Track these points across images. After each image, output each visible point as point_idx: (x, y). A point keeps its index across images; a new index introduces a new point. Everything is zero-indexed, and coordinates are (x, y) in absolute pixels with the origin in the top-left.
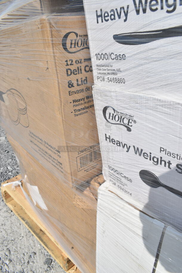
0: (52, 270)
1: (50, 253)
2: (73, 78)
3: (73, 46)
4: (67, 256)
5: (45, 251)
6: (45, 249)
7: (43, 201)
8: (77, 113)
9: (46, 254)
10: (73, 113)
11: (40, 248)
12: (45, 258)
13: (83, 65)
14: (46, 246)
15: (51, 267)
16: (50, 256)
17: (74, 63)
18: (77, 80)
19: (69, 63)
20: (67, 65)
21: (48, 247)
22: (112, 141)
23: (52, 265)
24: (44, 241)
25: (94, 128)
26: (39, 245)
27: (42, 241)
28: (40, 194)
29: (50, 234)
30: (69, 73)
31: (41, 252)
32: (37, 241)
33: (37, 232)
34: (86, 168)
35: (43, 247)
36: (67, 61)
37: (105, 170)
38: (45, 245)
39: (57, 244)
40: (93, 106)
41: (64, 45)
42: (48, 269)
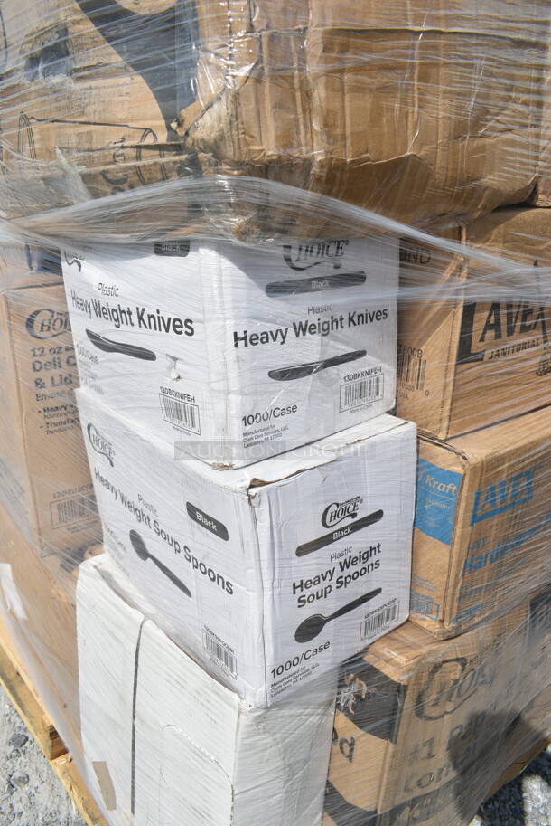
0: (22, 758)
1: (27, 724)
2: (45, 375)
3: (45, 328)
4: (51, 720)
5: (17, 719)
6: (18, 716)
7: (18, 596)
8: (50, 429)
9: (18, 724)
10: (45, 429)
11: (8, 711)
12: (13, 733)
14: (21, 706)
15: (20, 751)
16: (26, 730)
17: (47, 351)
18: (52, 379)
19: (38, 353)
20: (34, 355)
21: (23, 709)
22: (103, 480)
23: (23, 748)
24: (20, 695)
26: (7, 706)
27: (15, 695)
28: (14, 581)
29: (27, 674)
30: (38, 368)
31: (7, 719)
32: (6, 696)
33: (8, 676)
35: (16, 711)
36: (33, 350)
38: (18, 704)
39: (37, 695)
41: (30, 326)
42: (14, 754)
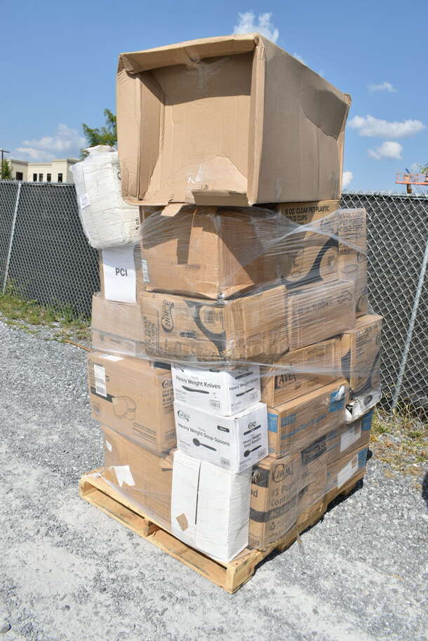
2: (165, 398)
8: (166, 413)
10: (164, 413)
13: (170, 392)
17: (166, 391)
18: (167, 399)
22: (182, 426)
25: (174, 419)
30: (164, 396)
34: (169, 442)
36: (163, 391)
37: (179, 443)
40: (173, 410)
41: (163, 384)
